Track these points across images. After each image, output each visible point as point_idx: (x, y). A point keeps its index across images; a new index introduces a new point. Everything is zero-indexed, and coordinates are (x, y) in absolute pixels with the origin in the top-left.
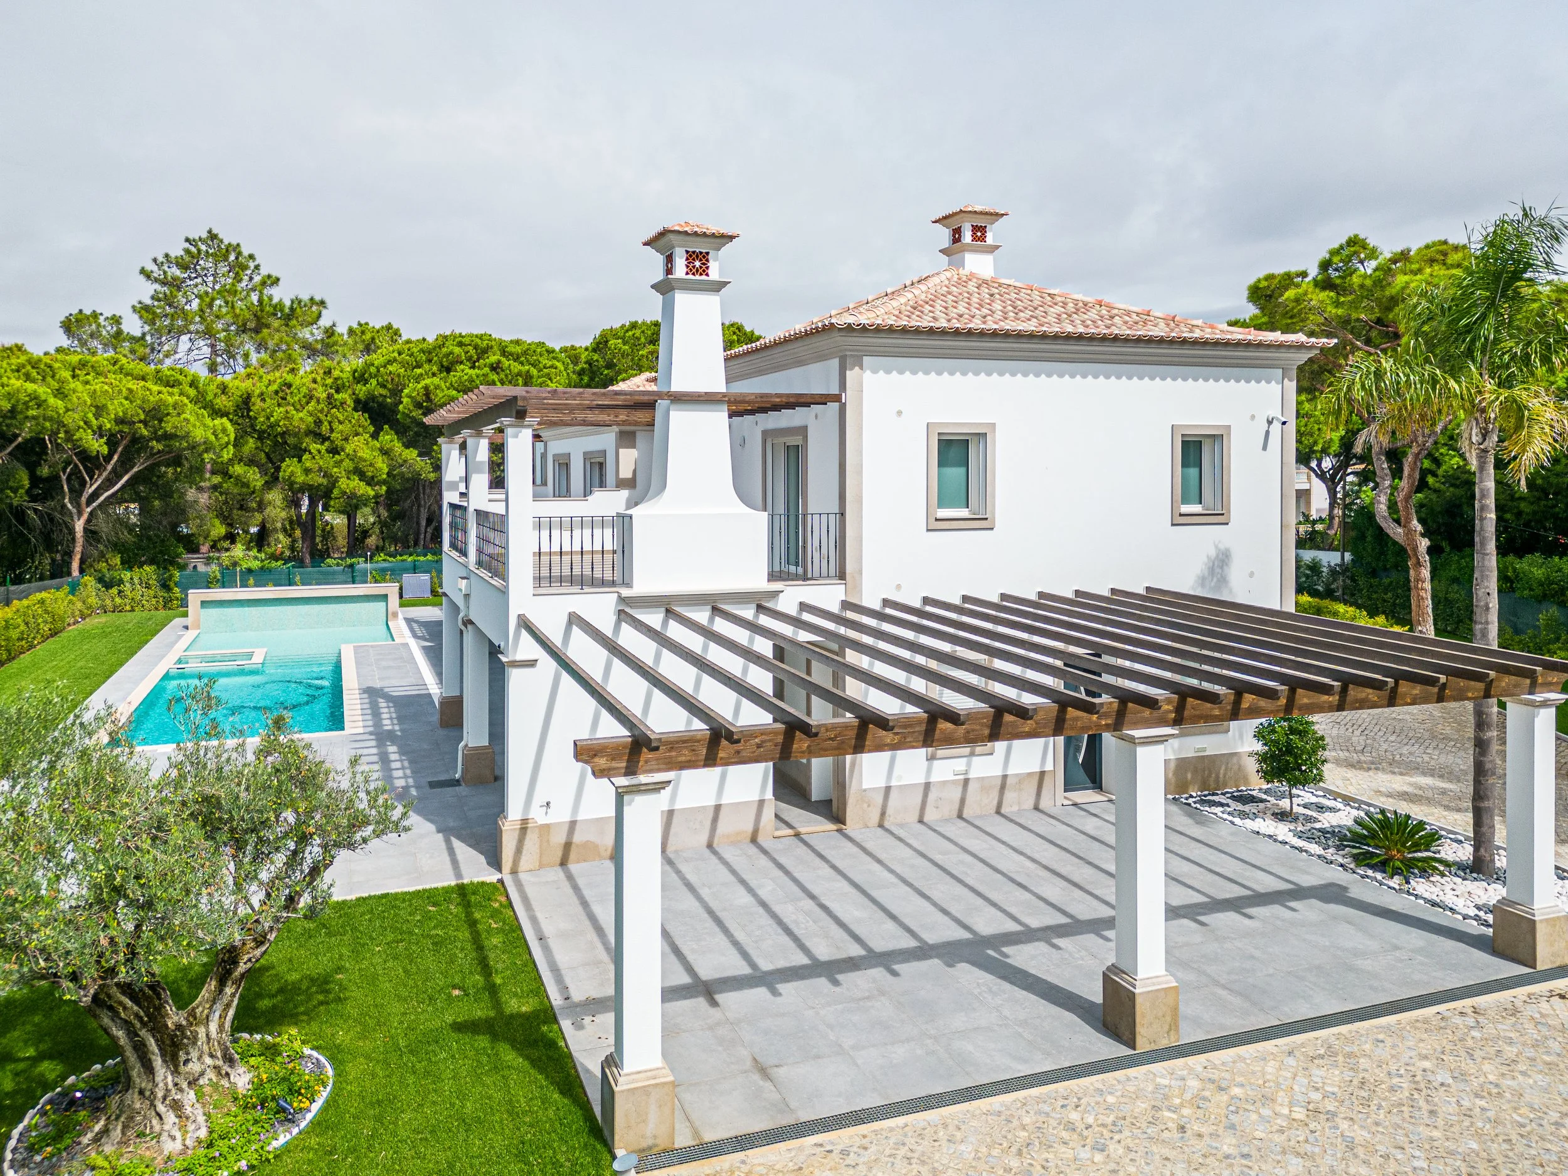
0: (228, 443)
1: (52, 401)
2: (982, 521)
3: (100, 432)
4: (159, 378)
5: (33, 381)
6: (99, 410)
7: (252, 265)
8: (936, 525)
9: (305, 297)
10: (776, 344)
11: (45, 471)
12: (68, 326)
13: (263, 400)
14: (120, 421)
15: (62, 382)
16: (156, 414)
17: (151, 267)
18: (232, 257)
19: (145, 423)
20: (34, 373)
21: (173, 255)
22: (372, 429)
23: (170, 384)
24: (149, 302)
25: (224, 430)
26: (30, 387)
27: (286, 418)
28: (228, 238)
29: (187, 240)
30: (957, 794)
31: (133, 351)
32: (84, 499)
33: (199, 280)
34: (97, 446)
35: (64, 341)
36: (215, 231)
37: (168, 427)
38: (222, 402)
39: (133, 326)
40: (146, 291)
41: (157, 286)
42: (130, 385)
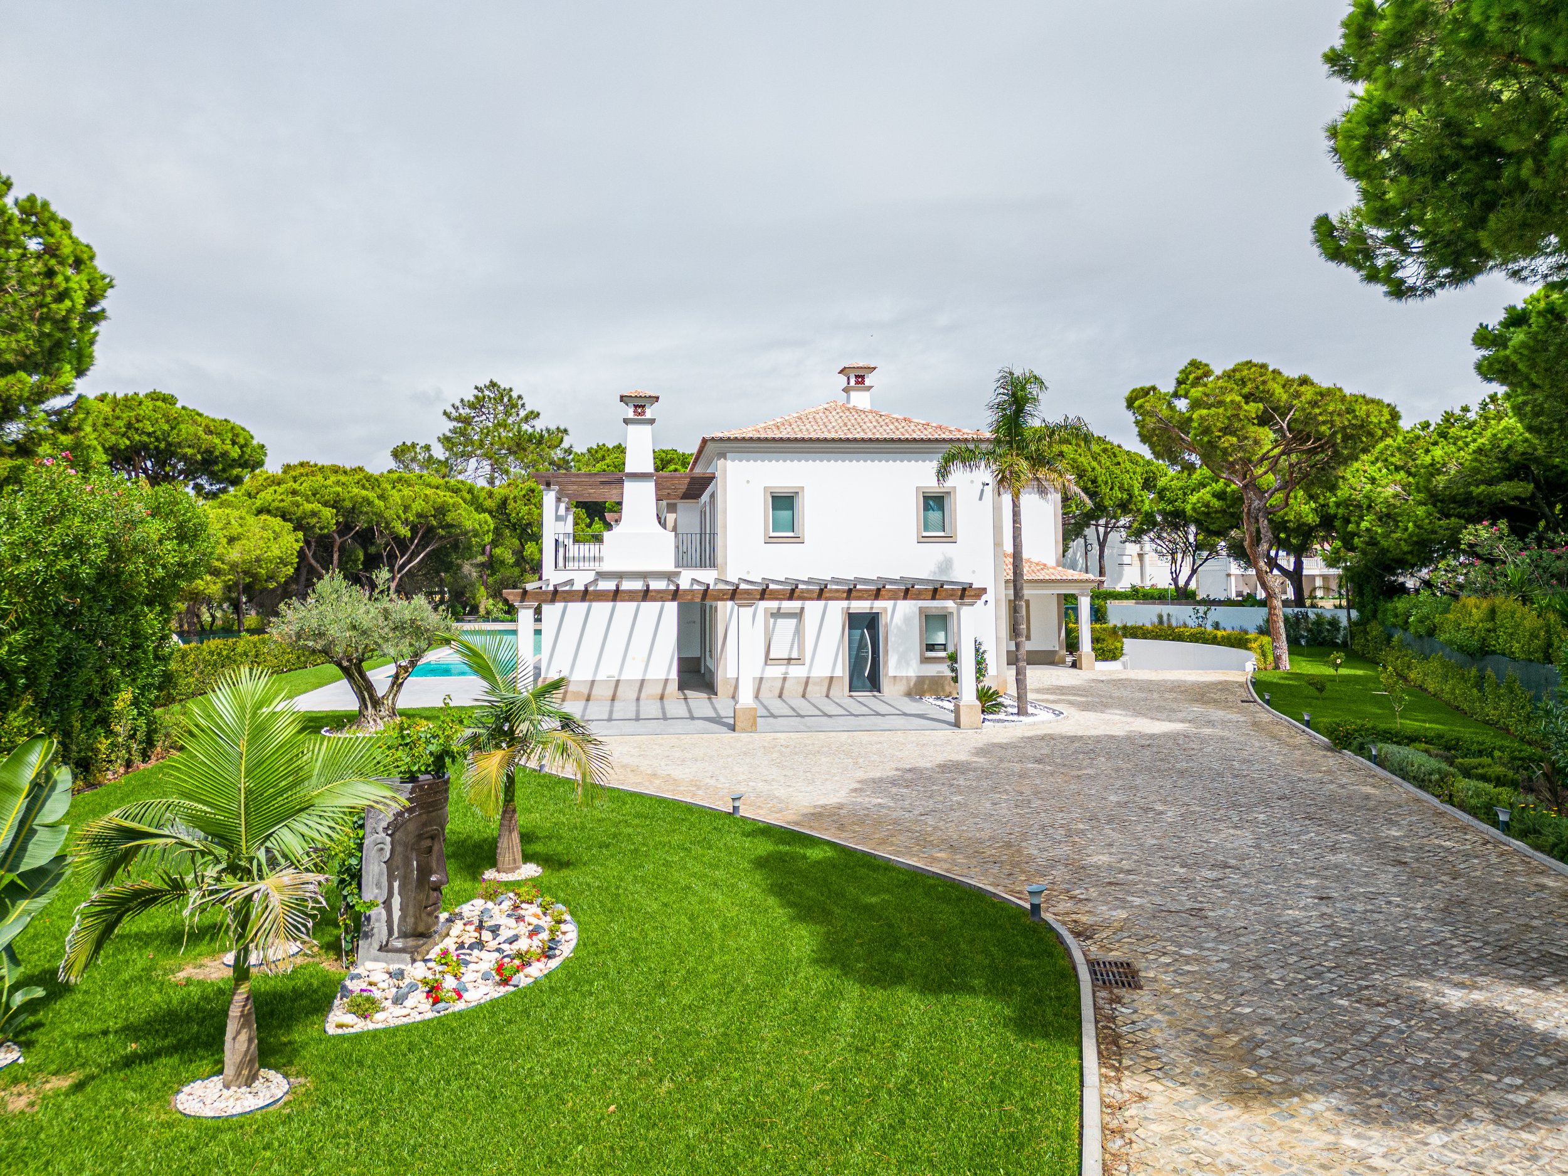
0: (488, 531)
1: (377, 501)
2: (798, 540)
3: (406, 522)
4: (448, 488)
5: (367, 489)
6: (406, 508)
7: (520, 402)
8: (771, 539)
9: (553, 427)
10: (700, 451)
11: (372, 550)
12: (397, 454)
13: (515, 502)
14: (419, 515)
15: (384, 490)
16: (441, 510)
17: (450, 409)
18: (506, 400)
19: (434, 516)
20: (367, 485)
21: (466, 400)
22: (588, 520)
23: (456, 491)
24: (449, 434)
25: (486, 522)
26: (364, 493)
27: (529, 514)
28: (504, 384)
29: (476, 388)
30: (779, 685)
31: (437, 471)
32: (396, 568)
33: (484, 417)
34: (404, 531)
35: (392, 464)
36: (495, 380)
37: (448, 519)
38: (489, 503)
39: (439, 452)
40: (446, 427)
41: (455, 424)
42: (427, 492)
